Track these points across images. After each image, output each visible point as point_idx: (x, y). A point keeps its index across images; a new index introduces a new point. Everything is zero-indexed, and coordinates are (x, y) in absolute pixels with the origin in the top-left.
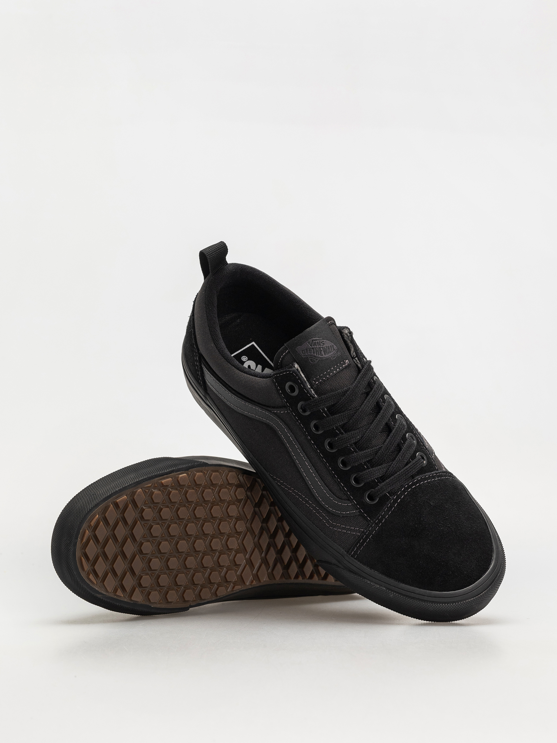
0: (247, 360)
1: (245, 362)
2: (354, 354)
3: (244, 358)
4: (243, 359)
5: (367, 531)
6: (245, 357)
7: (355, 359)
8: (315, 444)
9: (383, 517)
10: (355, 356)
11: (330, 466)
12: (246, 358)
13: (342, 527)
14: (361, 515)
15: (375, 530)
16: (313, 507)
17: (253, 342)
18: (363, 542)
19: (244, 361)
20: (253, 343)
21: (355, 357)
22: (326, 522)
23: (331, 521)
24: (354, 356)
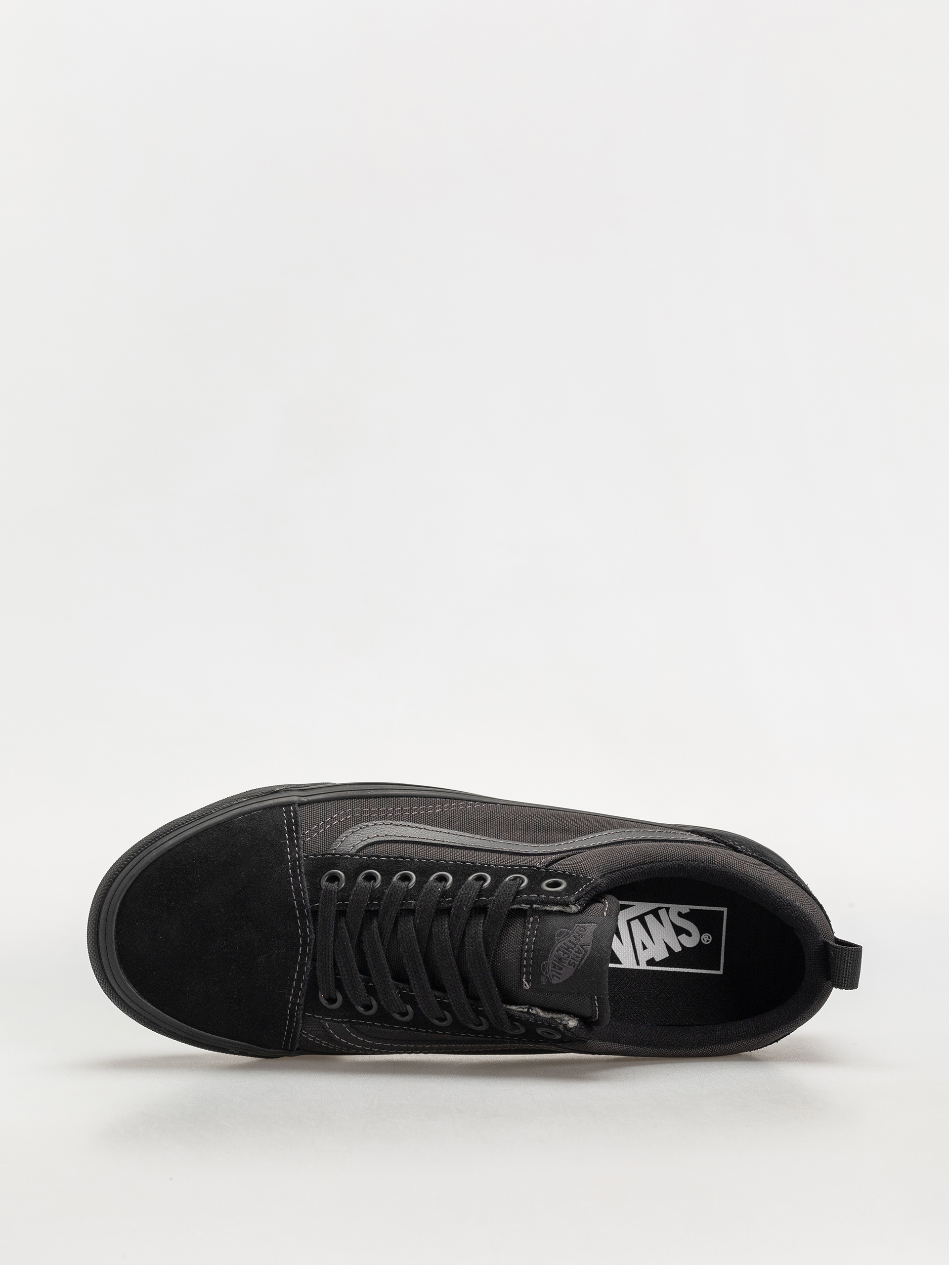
0: (702, 940)
1: (701, 935)
2: (534, 1012)
3: (708, 939)
4: (708, 937)
6: (708, 941)
7: (526, 1008)
10: (530, 1010)
12: (706, 941)
17: (723, 973)
19: (704, 935)
20: (720, 972)
24: (532, 1010)
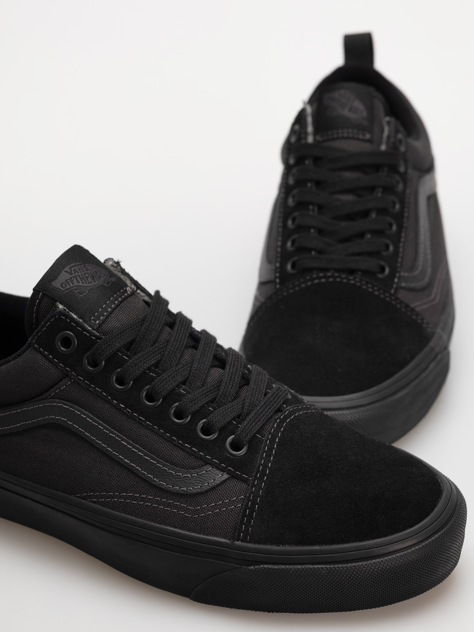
5: (250, 495)
8: (127, 406)
9: (265, 466)
11: (160, 428)
13: (211, 506)
14: (233, 476)
15: (260, 488)
16: (157, 502)
18: (251, 513)
21: (136, 291)
22: (185, 513)
23: (191, 507)
